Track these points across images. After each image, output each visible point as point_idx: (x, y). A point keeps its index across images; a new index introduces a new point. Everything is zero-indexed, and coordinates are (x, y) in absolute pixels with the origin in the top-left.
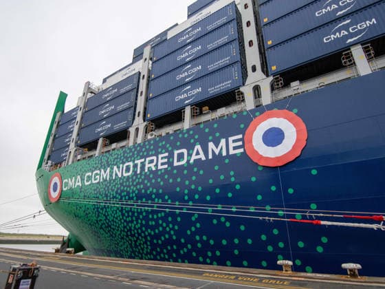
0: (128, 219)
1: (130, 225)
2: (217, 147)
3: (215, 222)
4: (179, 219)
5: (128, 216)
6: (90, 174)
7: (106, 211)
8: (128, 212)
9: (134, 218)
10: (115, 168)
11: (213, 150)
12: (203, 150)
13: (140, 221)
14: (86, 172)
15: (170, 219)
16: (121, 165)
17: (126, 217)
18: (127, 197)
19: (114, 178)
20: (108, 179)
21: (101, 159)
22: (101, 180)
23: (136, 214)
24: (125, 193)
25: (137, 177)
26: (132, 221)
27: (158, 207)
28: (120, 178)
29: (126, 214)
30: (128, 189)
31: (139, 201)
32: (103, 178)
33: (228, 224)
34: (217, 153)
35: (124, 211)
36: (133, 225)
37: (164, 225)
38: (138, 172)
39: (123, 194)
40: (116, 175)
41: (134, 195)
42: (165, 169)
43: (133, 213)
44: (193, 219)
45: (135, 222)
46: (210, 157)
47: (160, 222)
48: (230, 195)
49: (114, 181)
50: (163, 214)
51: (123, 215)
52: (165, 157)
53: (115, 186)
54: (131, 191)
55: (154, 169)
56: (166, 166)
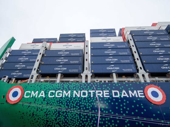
0: (84, 120)
1: (85, 123)
2: (133, 93)
3: (137, 123)
4: (118, 121)
5: (84, 118)
6: (54, 92)
7: (66, 114)
8: (85, 116)
9: (89, 120)
10: (75, 92)
11: (131, 94)
12: (127, 93)
13: (92, 121)
14: (50, 90)
15: (113, 121)
16: (79, 91)
17: (83, 119)
18: (84, 108)
19: (74, 96)
20: (69, 96)
21: (63, 85)
22: (64, 96)
23: (90, 117)
24: (83, 106)
25: (91, 99)
26: (87, 121)
27: (105, 115)
28: (79, 98)
29: (83, 117)
30: (85, 104)
31: (93, 111)
32: (65, 96)
33: (143, 125)
34: (134, 95)
35: (81, 115)
36: (87, 123)
37: (109, 124)
38: (92, 96)
39: (81, 106)
40: (76, 95)
41: (89, 107)
42: (108, 97)
43: (88, 117)
44: (126, 122)
45: (89, 122)
46: (131, 96)
47: (107, 122)
48: (142, 113)
49: (74, 98)
50: (109, 119)
51: (80, 117)
52: (108, 92)
53: (75, 101)
54: (87, 105)
55: (102, 96)
56: (109, 96)
